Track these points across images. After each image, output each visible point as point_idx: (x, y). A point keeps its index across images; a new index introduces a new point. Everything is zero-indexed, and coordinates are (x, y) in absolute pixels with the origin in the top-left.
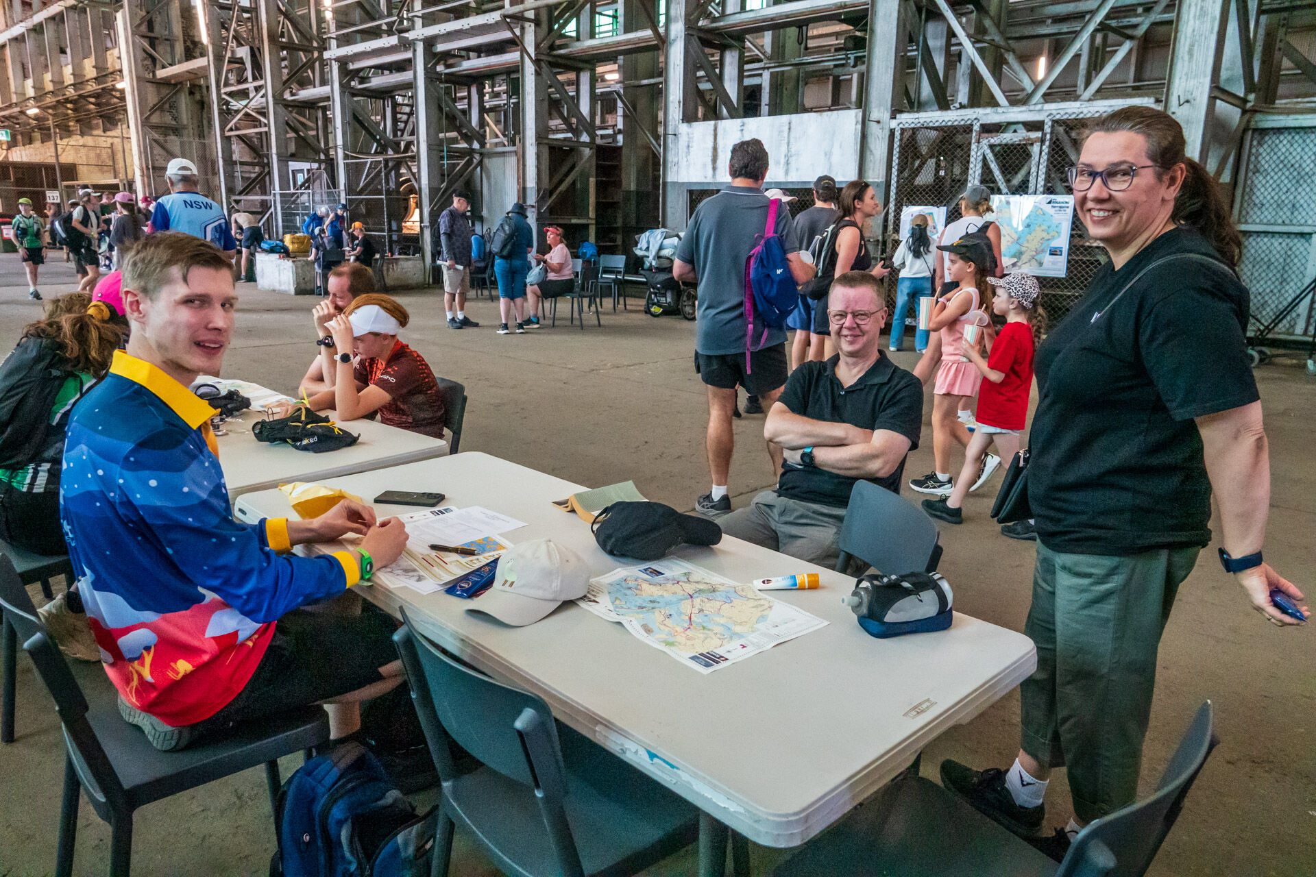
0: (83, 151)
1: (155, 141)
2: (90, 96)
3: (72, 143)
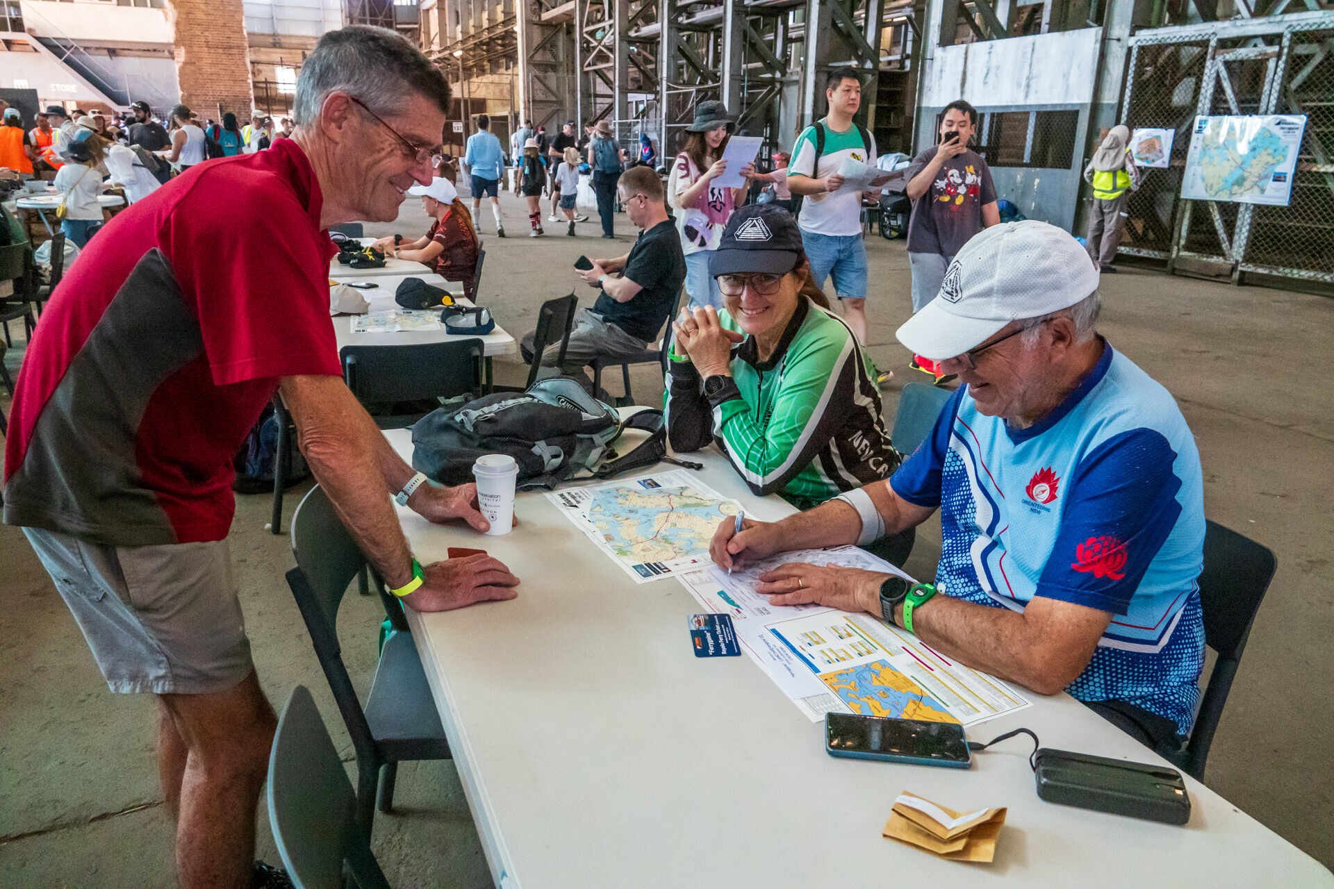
0: (491, 87)
1: (537, 77)
2: (498, 39)
3: (484, 81)
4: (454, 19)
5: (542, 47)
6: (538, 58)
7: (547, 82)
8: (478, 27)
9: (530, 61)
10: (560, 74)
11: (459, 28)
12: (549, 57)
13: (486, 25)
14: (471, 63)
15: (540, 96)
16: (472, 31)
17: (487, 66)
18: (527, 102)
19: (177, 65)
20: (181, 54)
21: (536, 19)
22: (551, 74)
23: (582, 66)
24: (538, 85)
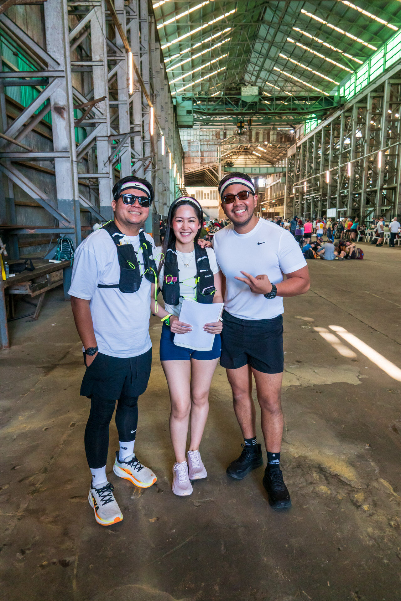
4: (273, 192)
5: (290, 202)
6: (289, 204)
7: (290, 209)
9: (287, 206)
12: (291, 204)
14: (277, 203)
15: (289, 212)
16: (277, 196)
18: (286, 214)
21: (288, 197)
23: (295, 208)
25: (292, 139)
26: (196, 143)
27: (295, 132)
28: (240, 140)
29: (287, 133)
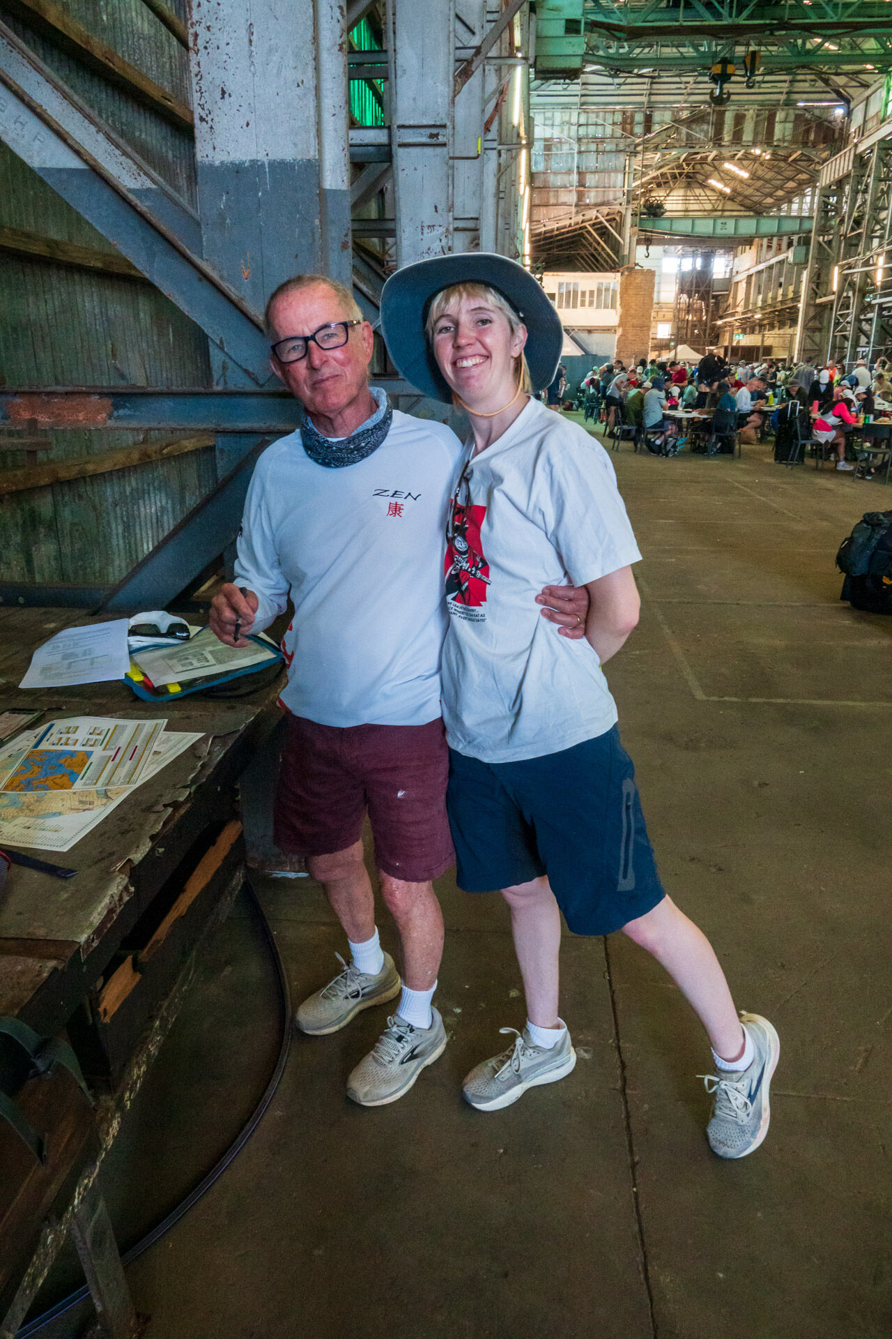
4: (757, 291)
7: (814, 338)
8: (774, 298)
9: (805, 327)
10: (823, 334)
11: (760, 297)
12: (817, 324)
13: (780, 299)
14: (765, 322)
15: (809, 347)
16: (770, 301)
17: (776, 324)
18: (800, 350)
19: (617, 337)
20: (620, 331)
21: (812, 302)
22: (817, 334)
23: (834, 332)
24: (808, 341)
25: (837, 135)
26: (565, 148)
27: (849, 113)
28: (689, 136)
29: (824, 116)
